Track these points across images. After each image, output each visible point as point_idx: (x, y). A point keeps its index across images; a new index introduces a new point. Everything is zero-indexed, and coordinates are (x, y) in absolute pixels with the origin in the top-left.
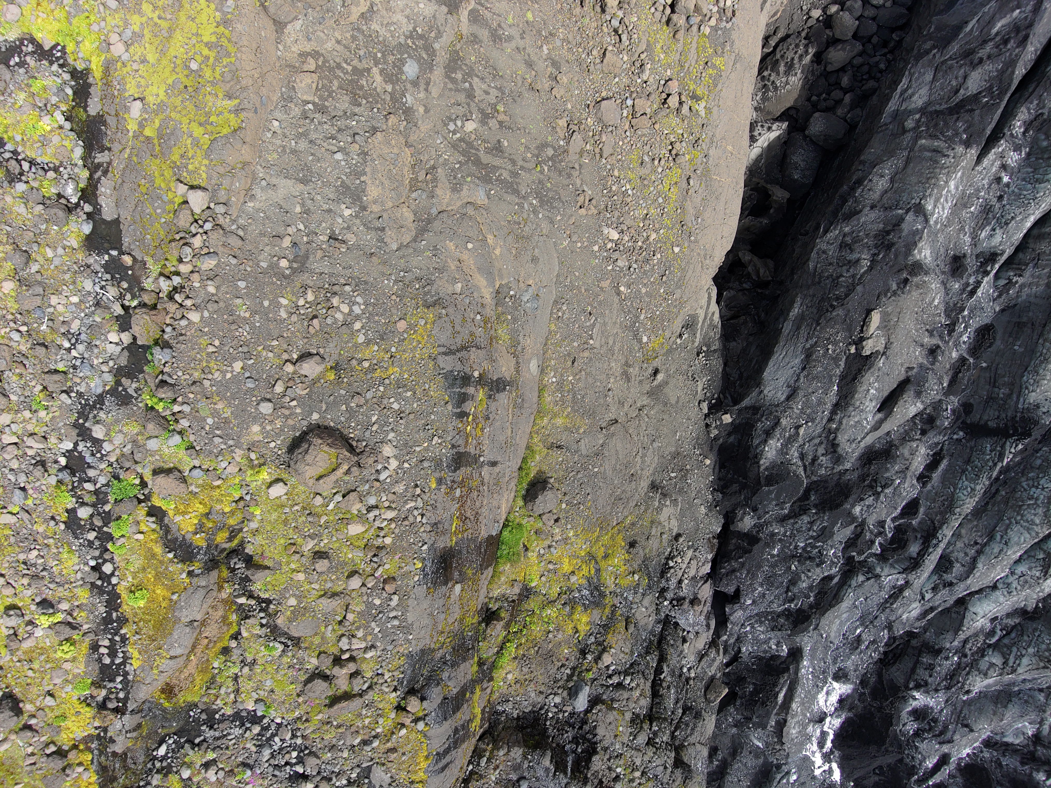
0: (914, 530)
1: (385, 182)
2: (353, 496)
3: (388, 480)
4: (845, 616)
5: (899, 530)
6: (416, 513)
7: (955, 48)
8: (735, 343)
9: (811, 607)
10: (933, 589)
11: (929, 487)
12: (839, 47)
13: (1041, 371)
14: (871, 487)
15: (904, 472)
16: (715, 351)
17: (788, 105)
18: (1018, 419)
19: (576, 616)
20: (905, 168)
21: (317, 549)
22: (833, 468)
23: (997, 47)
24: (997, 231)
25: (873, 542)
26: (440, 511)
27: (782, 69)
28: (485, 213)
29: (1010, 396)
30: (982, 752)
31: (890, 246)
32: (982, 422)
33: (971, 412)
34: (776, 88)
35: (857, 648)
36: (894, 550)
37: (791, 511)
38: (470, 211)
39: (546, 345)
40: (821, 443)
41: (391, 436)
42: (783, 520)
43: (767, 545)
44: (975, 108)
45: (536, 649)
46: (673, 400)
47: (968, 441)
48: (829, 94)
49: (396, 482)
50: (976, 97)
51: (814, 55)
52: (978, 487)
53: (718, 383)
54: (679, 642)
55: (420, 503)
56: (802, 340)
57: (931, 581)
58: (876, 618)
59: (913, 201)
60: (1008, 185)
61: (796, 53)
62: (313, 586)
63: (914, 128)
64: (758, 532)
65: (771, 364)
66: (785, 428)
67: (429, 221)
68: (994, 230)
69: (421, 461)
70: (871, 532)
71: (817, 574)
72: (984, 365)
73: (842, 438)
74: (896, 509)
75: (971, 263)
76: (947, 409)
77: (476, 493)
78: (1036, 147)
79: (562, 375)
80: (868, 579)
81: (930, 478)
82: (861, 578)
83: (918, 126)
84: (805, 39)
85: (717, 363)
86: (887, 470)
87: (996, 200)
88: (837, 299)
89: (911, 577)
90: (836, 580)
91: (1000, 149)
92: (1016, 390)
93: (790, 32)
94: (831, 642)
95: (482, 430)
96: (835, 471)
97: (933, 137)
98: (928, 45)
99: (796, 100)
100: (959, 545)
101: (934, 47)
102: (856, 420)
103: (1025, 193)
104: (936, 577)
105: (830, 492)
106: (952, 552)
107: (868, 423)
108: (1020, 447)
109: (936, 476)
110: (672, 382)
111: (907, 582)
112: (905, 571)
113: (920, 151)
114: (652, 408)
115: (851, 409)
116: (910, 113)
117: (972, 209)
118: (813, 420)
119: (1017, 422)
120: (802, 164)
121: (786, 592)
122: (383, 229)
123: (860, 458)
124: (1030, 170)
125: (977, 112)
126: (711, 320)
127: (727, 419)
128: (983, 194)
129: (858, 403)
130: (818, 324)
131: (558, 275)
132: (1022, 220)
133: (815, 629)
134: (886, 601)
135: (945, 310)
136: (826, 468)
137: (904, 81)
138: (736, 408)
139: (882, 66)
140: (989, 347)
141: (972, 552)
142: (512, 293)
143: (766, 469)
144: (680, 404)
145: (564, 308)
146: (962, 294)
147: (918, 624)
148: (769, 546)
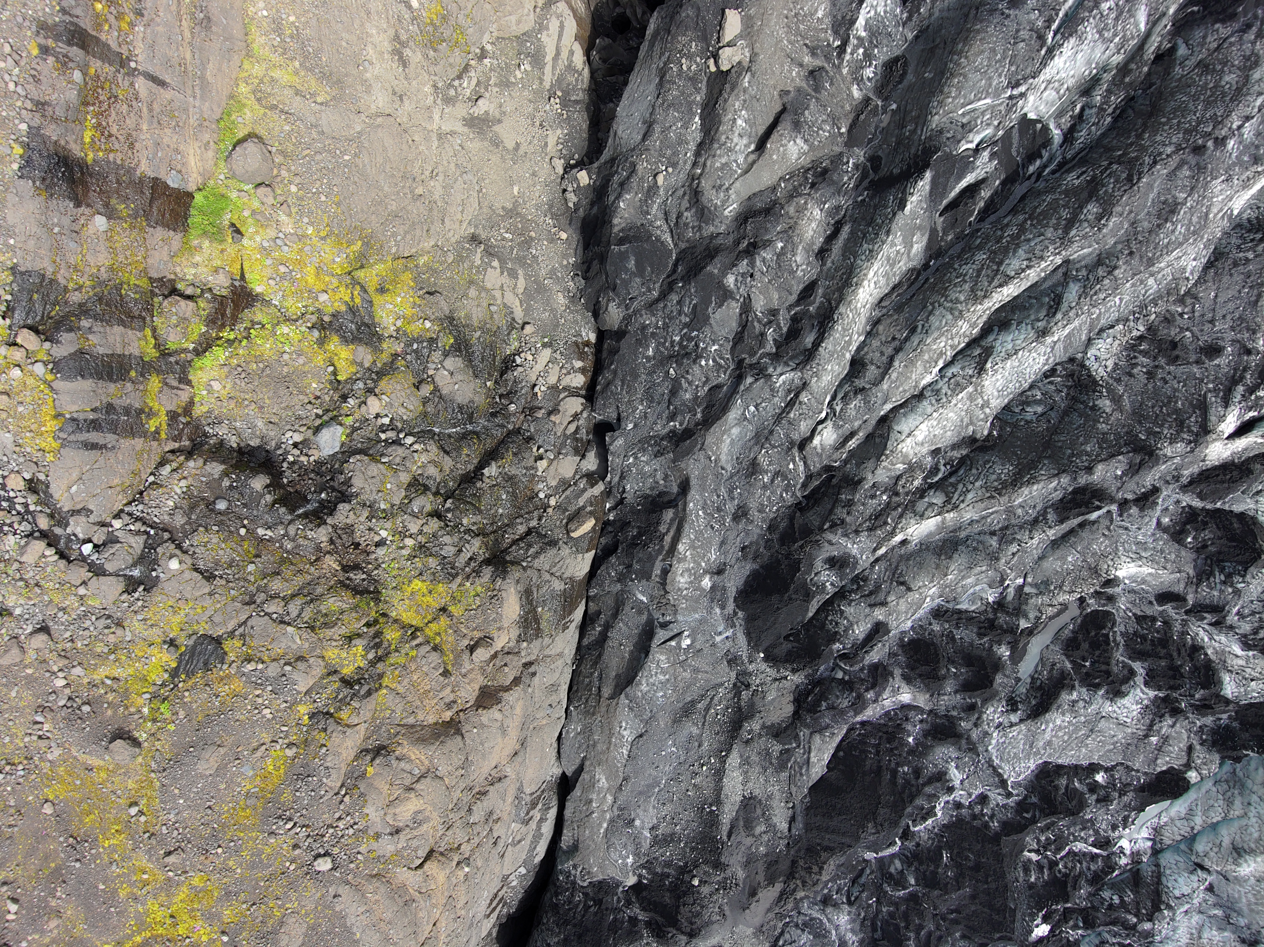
0: (811, 317)
4: (735, 432)
5: (795, 320)
6: (7, 78)
9: (697, 424)
10: (843, 398)
11: (829, 264)
13: (946, 90)
15: (787, 232)
16: (577, 102)
18: (919, 153)
19: (331, 348)
22: (701, 229)
25: (763, 335)
26: (46, 88)
29: (914, 131)
30: (930, 624)
32: (888, 173)
33: (879, 166)
36: (787, 343)
37: (661, 291)
40: (685, 194)
42: (653, 306)
43: (640, 340)
45: (261, 365)
46: (509, 145)
47: (871, 200)
53: (581, 143)
54: (529, 457)
55: (13, 67)
56: (656, 60)
57: (842, 391)
58: (772, 431)
64: (626, 326)
66: (643, 178)
70: (759, 321)
72: (894, 107)
73: (705, 184)
74: (791, 293)
76: (848, 162)
77: (125, 107)
80: (757, 381)
81: (830, 252)
82: (750, 381)
85: (580, 119)
86: (768, 230)
89: (808, 374)
90: (726, 389)
92: (921, 121)
94: (723, 469)
95: (131, 25)
96: (704, 233)
100: (875, 343)
102: (723, 161)
104: (847, 386)
105: (696, 257)
106: (867, 353)
107: (738, 166)
109: (837, 247)
110: (507, 123)
111: (805, 384)
112: (799, 366)
115: (716, 146)
118: (674, 165)
119: (918, 157)
121: (669, 407)
123: (736, 217)
127: (584, 179)
129: (723, 138)
130: (669, 34)
133: (701, 450)
134: (783, 411)
135: (833, 25)
136: (693, 228)
140: (899, 83)
141: (889, 351)
143: (622, 230)
144: (521, 151)
147: (836, 455)
148: (641, 345)
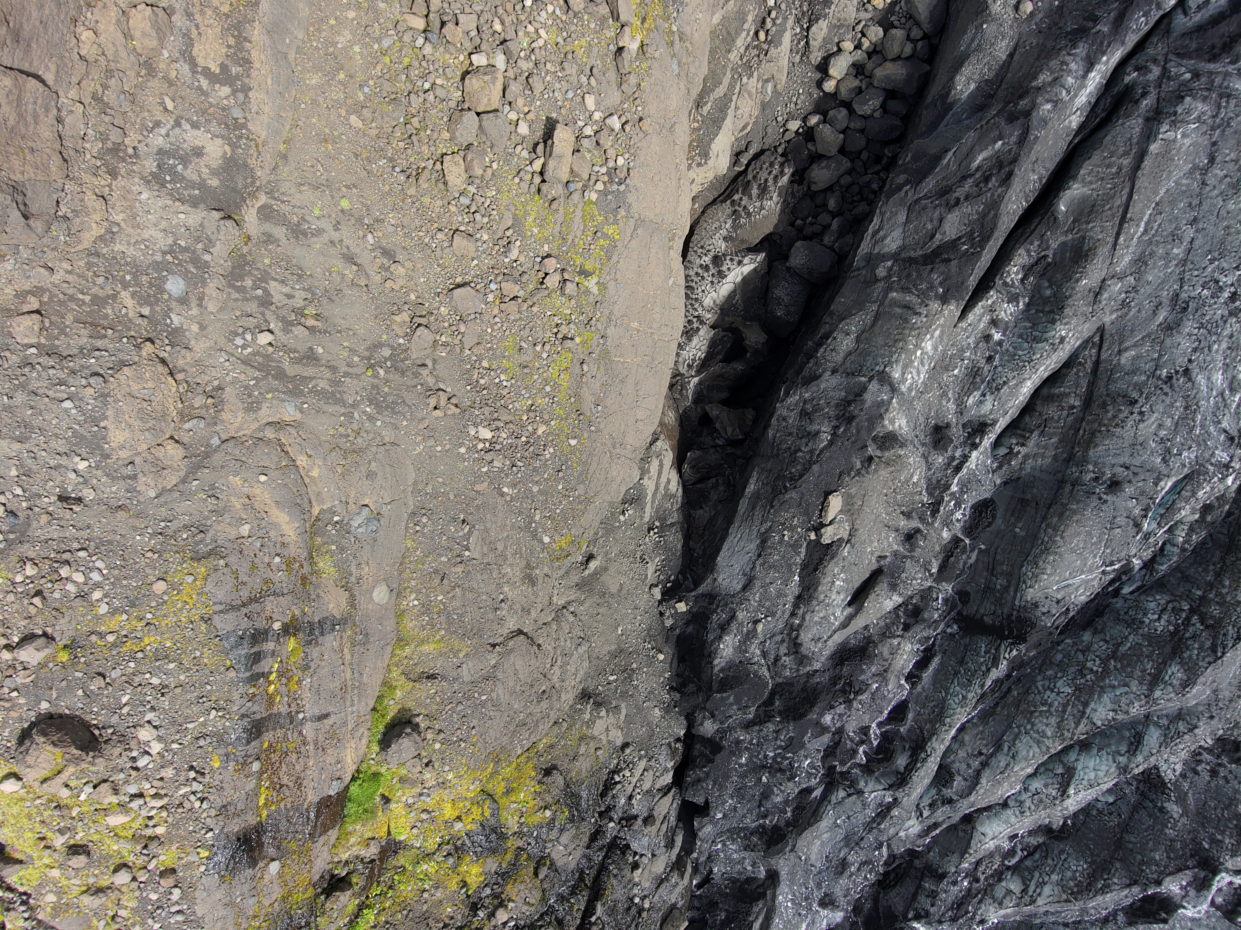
0: (902, 739)
1: (135, 423)
2: (104, 787)
3: (150, 766)
4: (825, 836)
5: (886, 738)
6: (192, 798)
7: (930, 184)
8: (701, 511)
9: (788, 824)
10: (930, 805)
11: (919, 688)
12: (824, 164)
13: (1041, 563)
14: (843, 691)
15: (882, 675)
16: (672, 525)
17: (767, 231)
18: (1014, 618)
19: (464, 868)
20: (873, 325)
21: (72, 842)
22: (798, 670)
23: (977, 186)
24: (988, 397)
25: (855, 752)
26: (228, 791)
27: (755, 191)
28: (293, 431)
29: (1006, 588)
31: (850, 419)
32: (978, 616)
33: (967, 602)
34: (749, 214)
35: (842, 873)
36: (880, 761)
37: (757, 716)
38: (270, 434)
39: (401, 564)
40: (782, 641)
41: (150, 716)
42: (747, 726)
43: (732, 753)
44: (953, 257)
45: (405, 912)
46: (614, 589)
47: (962, 638)
48: (815, 217)
49: (162, 767)
50: (954, 244)
51: (793, 175)
52: (970, 696)
53: (676, 562)
54: (627, 872)
55: (196, 786)
56: (757, 523)
57: (930, 795)
58: (862, 839)
59: (877, 368)
60: (1000, 343)
61: (770, 173)
62: (72, 881)
63: (886, 277)
64: (721, 738)
65: (725, 547)
66: (742, 622)
67: (207, 455)
68: (984, 395)
69: (197, 739)
70: (852, 740)
71: (792, 789)
72: (983, 547)
73: (805, 637)
74: (882, 713)
75: (957, 433)
76: (937, 599)
77: (295, 756)
78: (1037, 296)
79: (428, 596)
80: (849, 795)
81: (920, 678)
82: (842, 794)
83: (889, 276)
84: (782, 155)
85: (675, 539)
86: (863, 672)
87: (984, 361)
88: (791, 479)
89: (899, 794)
90: (817, 793)
91: (990, 302)
92: (1014, 582)
93: (765, 147)
94: (812, 866)
95: (299, 682)
96: (801, 673)
97: (905, 290)
98: (901, 179)
99: (776, 226)
100: (962, 754)
101: (907, 182)
102: (822, 615)
103: (1021, 353)
104: (934, 791)
105: (795, 698)
106: (953, 762)
107: (836, 619)
108: (1015, 653)
109: (927, 675)
110: (613, 568)
111: (895, 800)
112: (890, 787)
113: (890, 306)
114: (581, 603)
115: (815, 602)
116: (883, 258)
117: (956, 372)
118: (773, 614)
119: (1012, 622)
120: (786, 299)
121: (759, 807)
122: (134, 477)
123: (832, 657)
124: (1029, 325)
125: (954, 263)
126: (666, 488)
127: (682, 607)
128: (968, 354)
129: (822, 596)
130: (772, 507)
131: (415, 483)
132: (1017, 385)
133: (792, 850)
134: (873, 820)
135: (927, 489)
136: (791, 669)
137: (876, 221)
138: (693, 594)
139: (875, 186)
140: (988, 526)
141: (976, 764)
142: (336, 519)
143: (722, 670)
144: (624, 592)
145: (424, 520)
146: (946, 469)
147: (920, 842)
148: (734, 754)
